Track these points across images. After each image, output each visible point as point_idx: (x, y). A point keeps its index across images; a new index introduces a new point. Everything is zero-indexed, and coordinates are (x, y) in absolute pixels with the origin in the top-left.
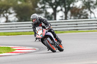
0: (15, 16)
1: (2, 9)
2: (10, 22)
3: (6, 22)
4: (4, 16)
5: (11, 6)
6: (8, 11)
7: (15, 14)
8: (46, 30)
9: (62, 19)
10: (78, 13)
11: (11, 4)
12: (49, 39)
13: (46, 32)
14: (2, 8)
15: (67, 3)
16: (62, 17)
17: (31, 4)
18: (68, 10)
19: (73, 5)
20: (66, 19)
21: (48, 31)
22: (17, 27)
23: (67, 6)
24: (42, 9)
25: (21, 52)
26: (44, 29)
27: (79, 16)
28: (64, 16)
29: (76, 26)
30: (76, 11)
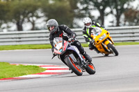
0: (45, 21)
1: (27, 12)
2: (37, 29)
4: (29, 21)
5: (39, 7)
7: (46, 19)
8: (68, 43)
9: (113, 26)
10: (135, 18)
11: (39, 4)
12: (72, 56)
13: (69, 46)
14: (25, 9)
15: (119, 3)
16: (112, 22)
17: (68, 3)
18: (121, 13)
19: (128, 5)
20: (118, 25)
21: (72, 44)
23: (119, 7)
25: (53, 73)
26: (65, 42)
27: (136, 21)
28: (115, 22)
29: (132, 35)
30: (133, 15)
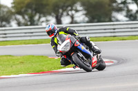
0: (84, 14)
2: (76, 23)
3: (72, 23)
6: (74, 8)
14: (65, 3)
22: (86, 30)
24: (122, 6)
